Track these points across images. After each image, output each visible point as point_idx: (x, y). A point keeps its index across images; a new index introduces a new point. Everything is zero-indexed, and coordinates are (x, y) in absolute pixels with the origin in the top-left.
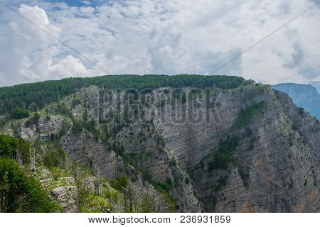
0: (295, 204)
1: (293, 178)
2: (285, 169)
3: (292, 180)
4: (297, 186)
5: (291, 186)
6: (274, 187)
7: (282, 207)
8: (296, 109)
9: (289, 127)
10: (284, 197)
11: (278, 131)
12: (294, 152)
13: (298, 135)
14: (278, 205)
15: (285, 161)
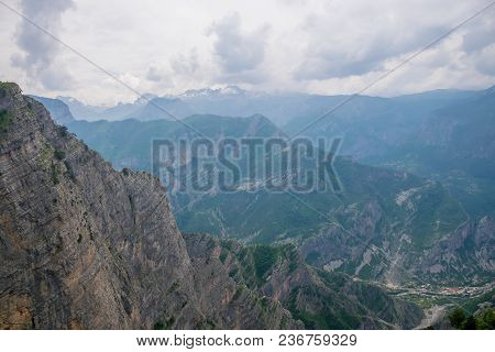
0: (68, 274)
1: (62, 235)
2: (48, 223)
3: (61, 238)
4: (69, 245)
5: (59, 247)
6: (32, 256)
7: (49, 285)
8: (56, 128)
9: (50, 155)
10: (51, 267)
11: (33, 161)
12: (61, 194)
13: (63, 168)
14: (43, 283)
15: (47, 210)
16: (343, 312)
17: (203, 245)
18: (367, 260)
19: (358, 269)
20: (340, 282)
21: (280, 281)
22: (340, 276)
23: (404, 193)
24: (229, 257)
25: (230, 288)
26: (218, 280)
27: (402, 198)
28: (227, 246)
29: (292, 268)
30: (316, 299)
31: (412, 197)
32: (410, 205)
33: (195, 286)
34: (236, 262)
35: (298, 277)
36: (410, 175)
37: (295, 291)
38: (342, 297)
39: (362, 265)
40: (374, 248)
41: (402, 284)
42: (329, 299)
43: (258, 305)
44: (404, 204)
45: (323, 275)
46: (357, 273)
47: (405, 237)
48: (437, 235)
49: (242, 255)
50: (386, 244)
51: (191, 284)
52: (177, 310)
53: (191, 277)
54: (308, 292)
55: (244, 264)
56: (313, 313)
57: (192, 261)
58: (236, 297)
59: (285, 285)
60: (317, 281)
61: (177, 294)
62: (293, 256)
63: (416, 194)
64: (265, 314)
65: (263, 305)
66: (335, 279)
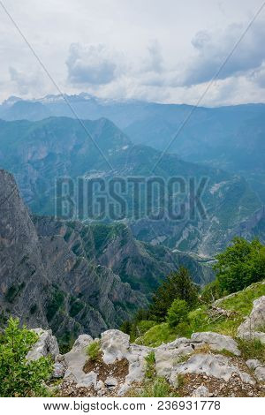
16: (162, 276)
17: (52, 224)
18: (185, 237)
19: (178, 243)
20: (162, 253)
21: (113, 253)
22: (162, 249)
23: (216, 185)
24: (73, 234)
25: (71, 259)
26: (61, 253)
27: (214, 189)
28: (72, 225)
29: (123, 243)
30: (142, 267)
31: (222, 189)
32: (220, 195)
33: (43, 258)
34: (79, 238)
35: (127, 250)
36: (222, 171)
37: (125, 260)
38: (162, 265)
39: (181, 239)
40: (191, 227)
41: (210, 254)
42: (151, 266)
43: (94, 272)
44: (216, 193)
45: (149, 248)
46: (177, 246)
47: (215, 218)
48: (239, 218)
49: (83, 233)
50: (200, 224)
51: (38, 256)
52: (27, 277)
53: (39, 251)
54: (136, 261)
55: (85, 240)
56: (139, 277)
57: (40, 238)
58: (76, 266)
59: (118, 256)
60: (144, 253)
61: (27, 264)
62: (124, 234)
63: (225, 186)
64: (99, 279)
65: (98, 272)
66: (158, 251)
